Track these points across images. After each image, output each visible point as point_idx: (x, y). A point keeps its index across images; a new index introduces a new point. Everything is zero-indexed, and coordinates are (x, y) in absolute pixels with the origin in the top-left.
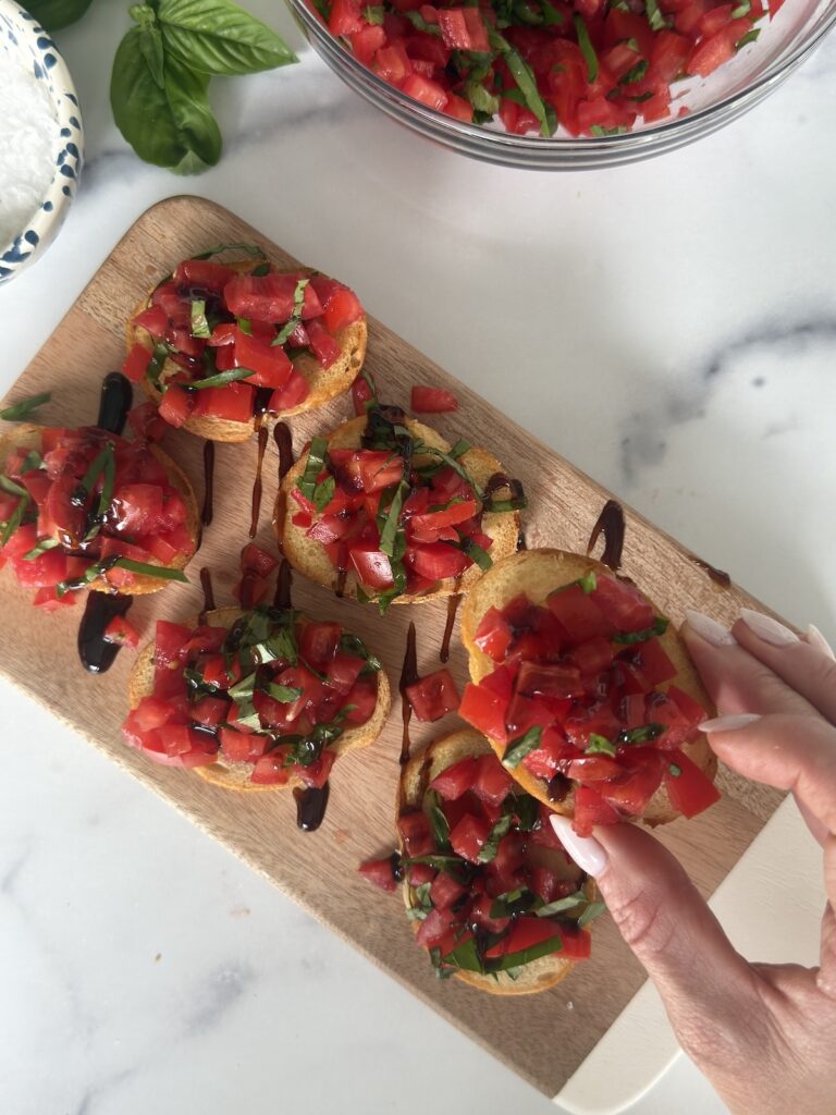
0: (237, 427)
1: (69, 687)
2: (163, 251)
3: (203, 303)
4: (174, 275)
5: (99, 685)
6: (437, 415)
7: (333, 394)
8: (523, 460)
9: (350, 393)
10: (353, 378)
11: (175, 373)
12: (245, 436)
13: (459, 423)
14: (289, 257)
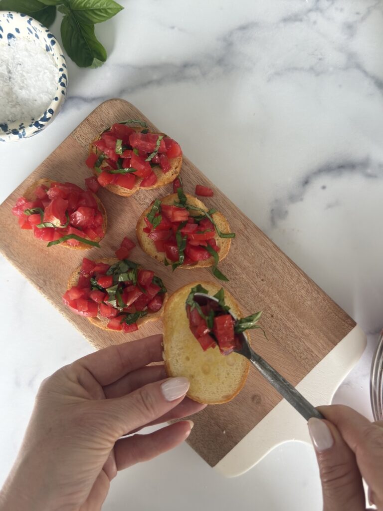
0: (127, 190)
1: (47, 282)
2: (108, 119)
3: (121, 141)
4: (111, 128)
5: (59, 284)
6: (205, 197)
7: (166, 183)
8: (236, 220)
9: (172, 184)
10: (175, 178)
11: (106, 166)
12: (130, 195)
13: (213, 201)
14: (156, 129)
